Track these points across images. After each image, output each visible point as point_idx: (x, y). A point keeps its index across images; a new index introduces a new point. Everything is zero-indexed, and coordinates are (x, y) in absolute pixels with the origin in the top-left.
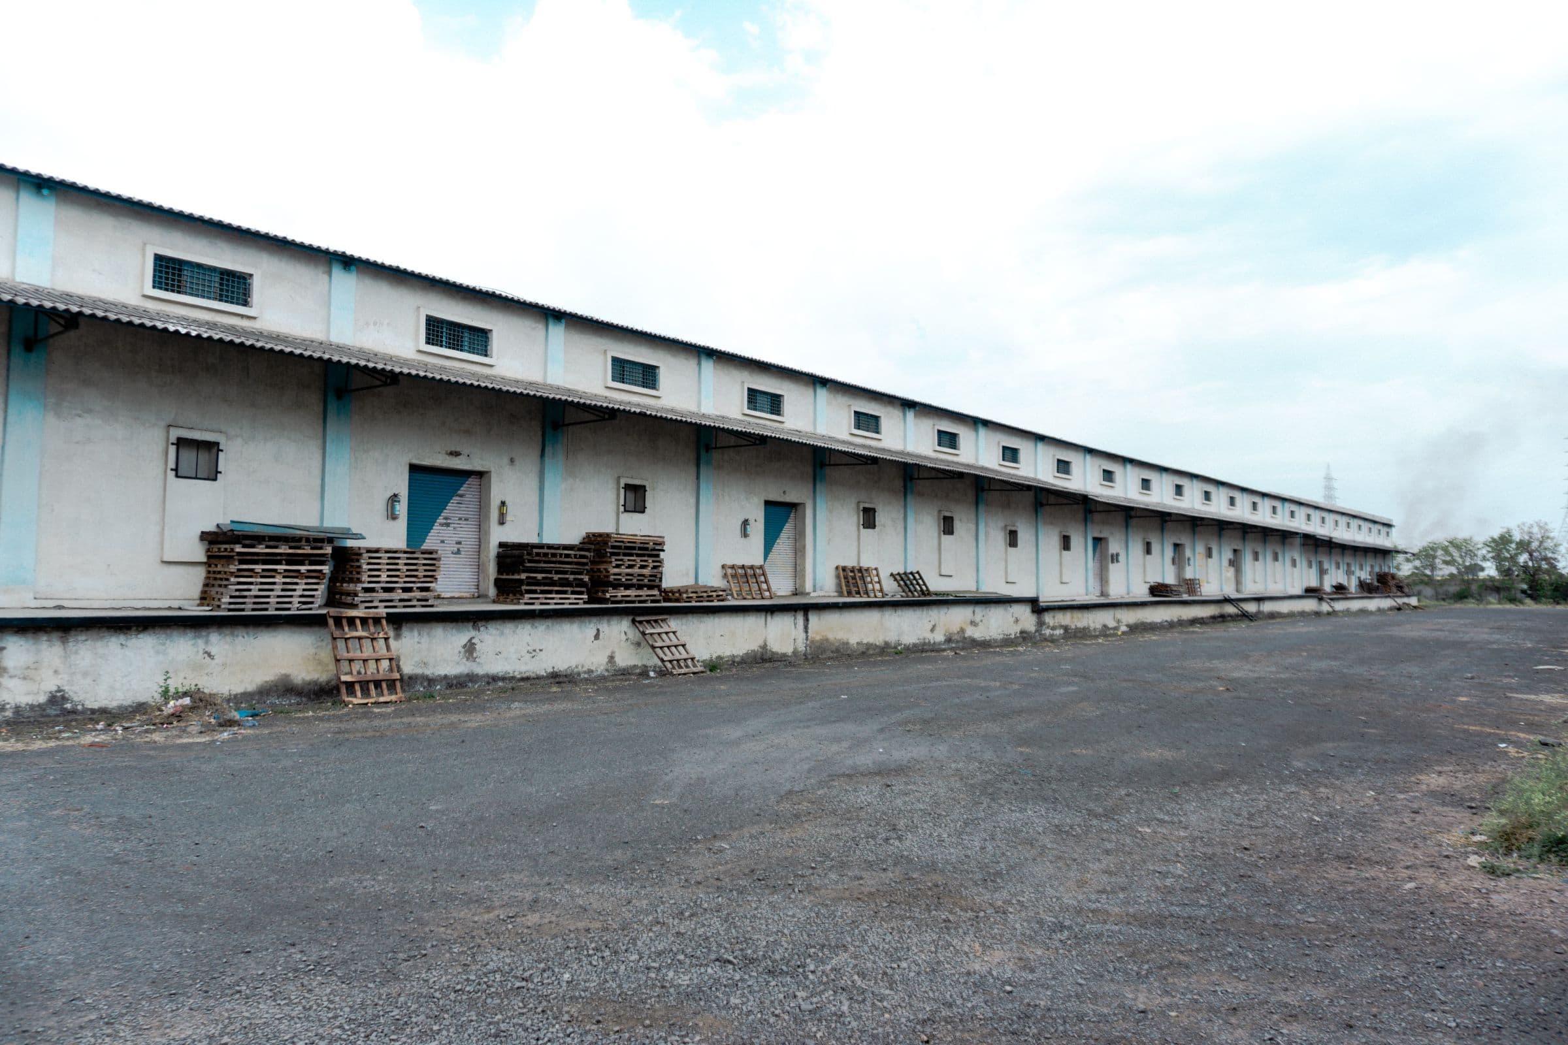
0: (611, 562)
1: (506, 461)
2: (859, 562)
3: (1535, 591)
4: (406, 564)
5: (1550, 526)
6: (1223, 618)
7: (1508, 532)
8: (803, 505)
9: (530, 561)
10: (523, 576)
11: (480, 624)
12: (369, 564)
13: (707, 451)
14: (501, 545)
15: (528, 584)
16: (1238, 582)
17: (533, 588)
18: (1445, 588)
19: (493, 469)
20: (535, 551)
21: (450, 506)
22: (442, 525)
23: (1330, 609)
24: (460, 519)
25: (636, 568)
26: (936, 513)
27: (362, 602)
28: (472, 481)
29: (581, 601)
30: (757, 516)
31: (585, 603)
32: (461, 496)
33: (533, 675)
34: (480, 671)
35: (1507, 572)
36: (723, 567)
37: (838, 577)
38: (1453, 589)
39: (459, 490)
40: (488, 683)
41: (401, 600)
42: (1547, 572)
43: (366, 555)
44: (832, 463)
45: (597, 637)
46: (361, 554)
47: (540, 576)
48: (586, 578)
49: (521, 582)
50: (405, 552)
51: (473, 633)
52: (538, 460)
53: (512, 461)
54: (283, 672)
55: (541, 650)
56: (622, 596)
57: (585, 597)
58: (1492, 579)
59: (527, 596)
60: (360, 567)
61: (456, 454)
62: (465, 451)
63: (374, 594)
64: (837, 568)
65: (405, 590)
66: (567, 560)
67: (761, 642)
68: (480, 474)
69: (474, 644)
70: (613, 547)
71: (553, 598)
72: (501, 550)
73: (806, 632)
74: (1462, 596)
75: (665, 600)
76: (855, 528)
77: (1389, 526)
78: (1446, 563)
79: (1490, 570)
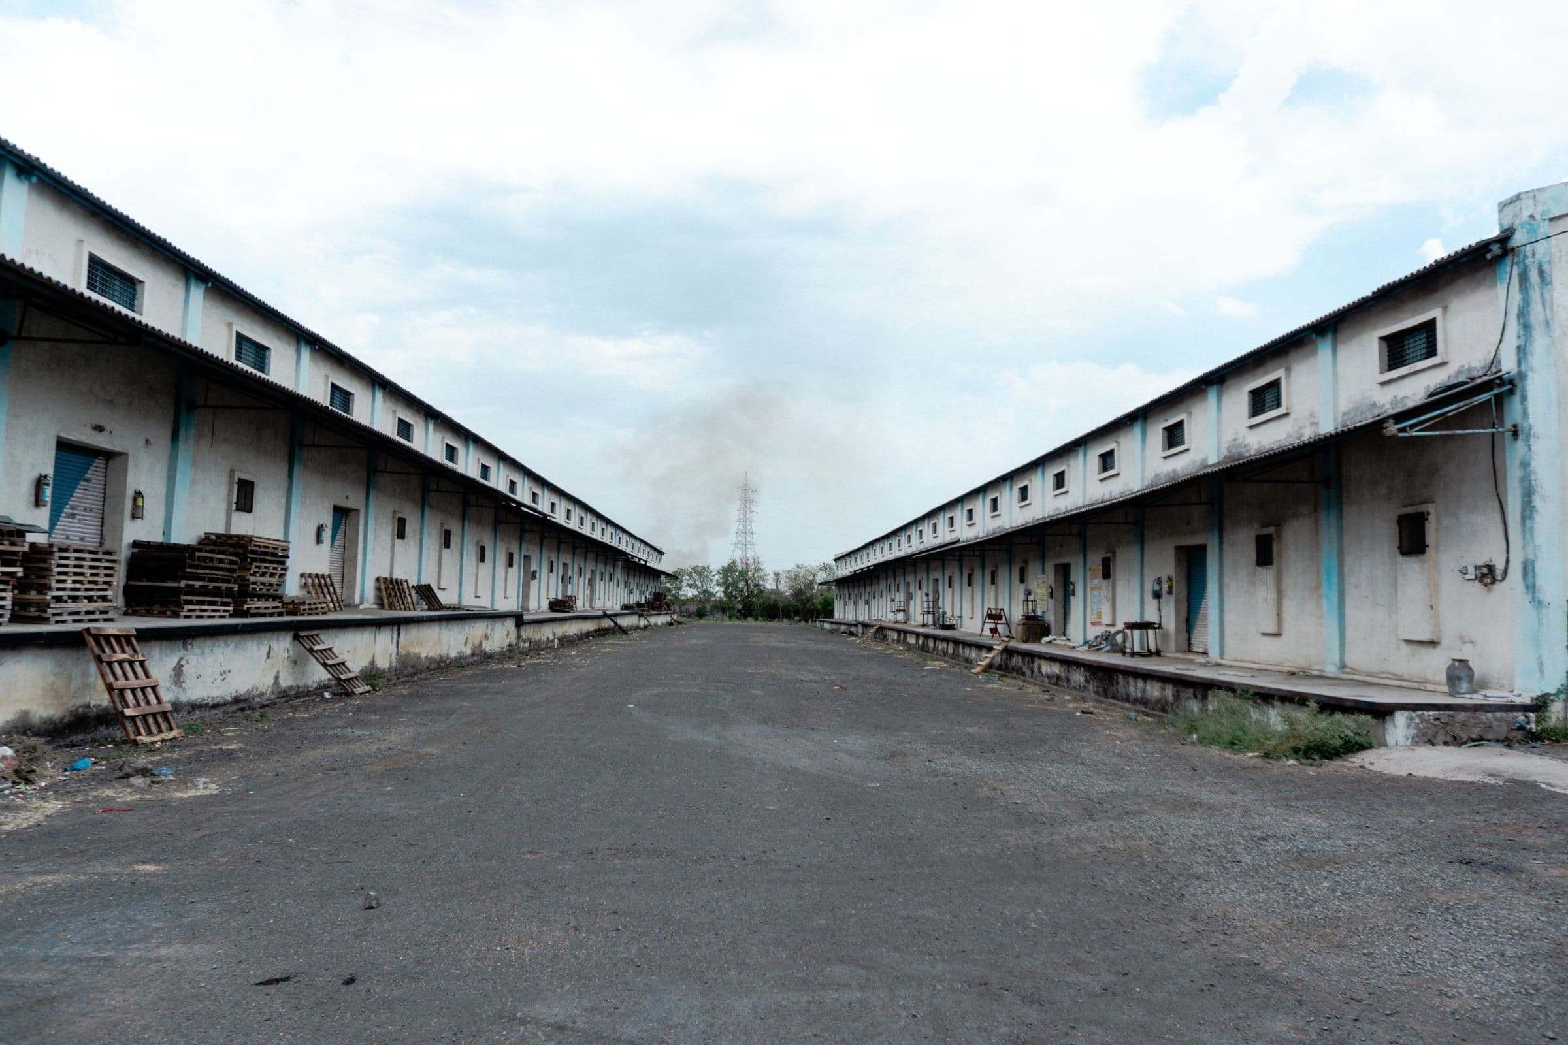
0: (249, 569)
1: (142, 442)
2: (391, 572)
3: (747, 611)
4: (91, 567)
5: (761, 560)
6: (601, 633)
7: (734, 563)
8: (358, 511)
9: (190, 567)
10: (183, 583)
11: (189, 641)
12: (59, 565)
13: (300, 448)
14: (135, 544)
15: (186, 594)
16: (592, 600)
17: (190, 598)
18: (686, 607)
19: (131, 452)
20: (198, 554)
21: (78, 493)
22: (68, 516)
23: (647, 623)
24: (85, 509)
25: (267, 576)
26: (439, 526)
27: (54, 615)
28: (99, 463)
29: (227, 614)
30: (327, 519)
31: (231, 616)
32: (88, 480)
33: (222, 701)
34: (184, 698)
35: (728, 595)
36: (302, 575)
37: (378, 589)
38: (693, 608)
39: (86, 473)
40: (189, 712)
41: (88, 613)
42: (757, 596)
43: (57, 554)
44: (388, 470)
45: (268, 656)
46: (52, 553)
47: (197, 584)
48: (236, 587)
49: (178, 591)
50: (91, 552)
51: (181, 653)
52: (169, 443)
53: (147, 442)
54: (24, 708)
55: (229, 672)
56: (256, 608)
57: (231, 608)
58: (721, 601)
59: (187, 607)
60: (49, 570)
61: (99, 429)
62: (108, 427)
63: (64, 605)
64: (378, 579)
65: (90, 599)
66: (221, 565)
67: (369, 659)
68: (109, 456)
69: (182, 666)
70: (253, 552)
71: (205, 611)
72: (136, 550)
73: (398, 647)
74: (701, 614)
75: (289, 613)
76: (389, 538)
77: (661, 553)
78: (690, 586)
79: (718, 592)
